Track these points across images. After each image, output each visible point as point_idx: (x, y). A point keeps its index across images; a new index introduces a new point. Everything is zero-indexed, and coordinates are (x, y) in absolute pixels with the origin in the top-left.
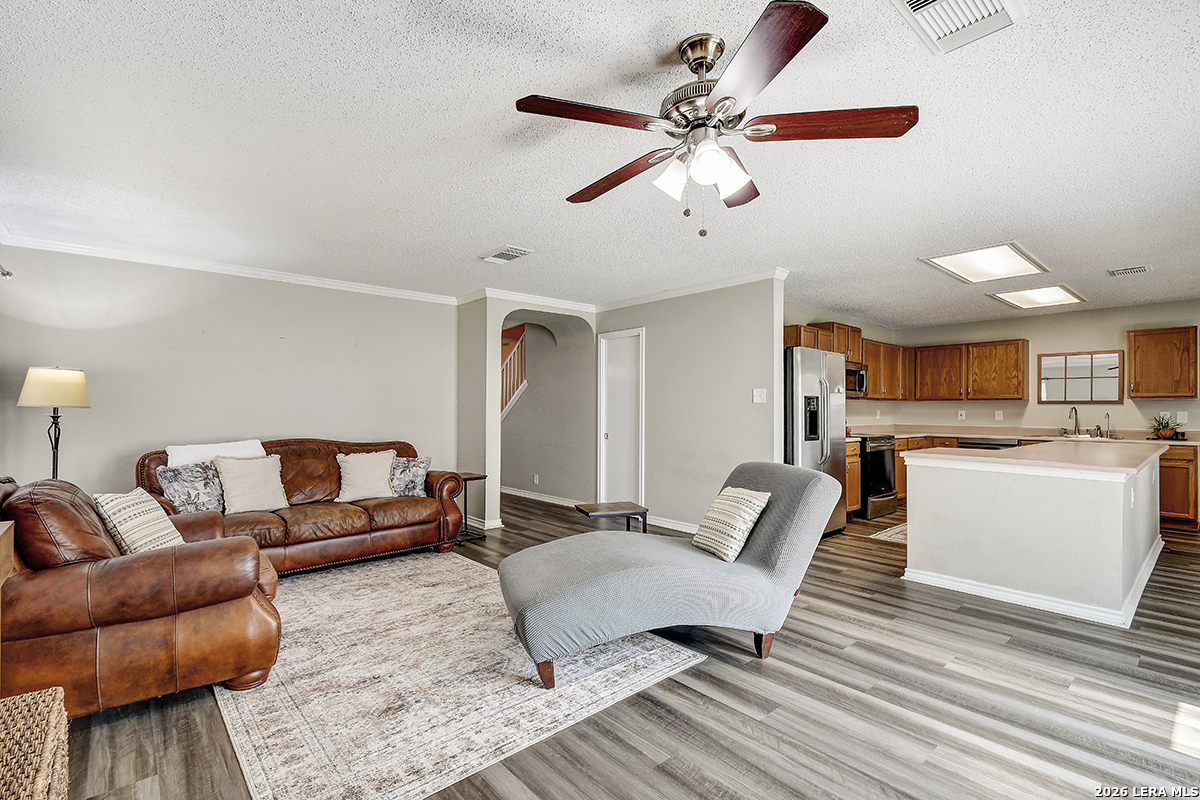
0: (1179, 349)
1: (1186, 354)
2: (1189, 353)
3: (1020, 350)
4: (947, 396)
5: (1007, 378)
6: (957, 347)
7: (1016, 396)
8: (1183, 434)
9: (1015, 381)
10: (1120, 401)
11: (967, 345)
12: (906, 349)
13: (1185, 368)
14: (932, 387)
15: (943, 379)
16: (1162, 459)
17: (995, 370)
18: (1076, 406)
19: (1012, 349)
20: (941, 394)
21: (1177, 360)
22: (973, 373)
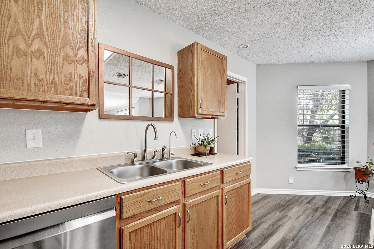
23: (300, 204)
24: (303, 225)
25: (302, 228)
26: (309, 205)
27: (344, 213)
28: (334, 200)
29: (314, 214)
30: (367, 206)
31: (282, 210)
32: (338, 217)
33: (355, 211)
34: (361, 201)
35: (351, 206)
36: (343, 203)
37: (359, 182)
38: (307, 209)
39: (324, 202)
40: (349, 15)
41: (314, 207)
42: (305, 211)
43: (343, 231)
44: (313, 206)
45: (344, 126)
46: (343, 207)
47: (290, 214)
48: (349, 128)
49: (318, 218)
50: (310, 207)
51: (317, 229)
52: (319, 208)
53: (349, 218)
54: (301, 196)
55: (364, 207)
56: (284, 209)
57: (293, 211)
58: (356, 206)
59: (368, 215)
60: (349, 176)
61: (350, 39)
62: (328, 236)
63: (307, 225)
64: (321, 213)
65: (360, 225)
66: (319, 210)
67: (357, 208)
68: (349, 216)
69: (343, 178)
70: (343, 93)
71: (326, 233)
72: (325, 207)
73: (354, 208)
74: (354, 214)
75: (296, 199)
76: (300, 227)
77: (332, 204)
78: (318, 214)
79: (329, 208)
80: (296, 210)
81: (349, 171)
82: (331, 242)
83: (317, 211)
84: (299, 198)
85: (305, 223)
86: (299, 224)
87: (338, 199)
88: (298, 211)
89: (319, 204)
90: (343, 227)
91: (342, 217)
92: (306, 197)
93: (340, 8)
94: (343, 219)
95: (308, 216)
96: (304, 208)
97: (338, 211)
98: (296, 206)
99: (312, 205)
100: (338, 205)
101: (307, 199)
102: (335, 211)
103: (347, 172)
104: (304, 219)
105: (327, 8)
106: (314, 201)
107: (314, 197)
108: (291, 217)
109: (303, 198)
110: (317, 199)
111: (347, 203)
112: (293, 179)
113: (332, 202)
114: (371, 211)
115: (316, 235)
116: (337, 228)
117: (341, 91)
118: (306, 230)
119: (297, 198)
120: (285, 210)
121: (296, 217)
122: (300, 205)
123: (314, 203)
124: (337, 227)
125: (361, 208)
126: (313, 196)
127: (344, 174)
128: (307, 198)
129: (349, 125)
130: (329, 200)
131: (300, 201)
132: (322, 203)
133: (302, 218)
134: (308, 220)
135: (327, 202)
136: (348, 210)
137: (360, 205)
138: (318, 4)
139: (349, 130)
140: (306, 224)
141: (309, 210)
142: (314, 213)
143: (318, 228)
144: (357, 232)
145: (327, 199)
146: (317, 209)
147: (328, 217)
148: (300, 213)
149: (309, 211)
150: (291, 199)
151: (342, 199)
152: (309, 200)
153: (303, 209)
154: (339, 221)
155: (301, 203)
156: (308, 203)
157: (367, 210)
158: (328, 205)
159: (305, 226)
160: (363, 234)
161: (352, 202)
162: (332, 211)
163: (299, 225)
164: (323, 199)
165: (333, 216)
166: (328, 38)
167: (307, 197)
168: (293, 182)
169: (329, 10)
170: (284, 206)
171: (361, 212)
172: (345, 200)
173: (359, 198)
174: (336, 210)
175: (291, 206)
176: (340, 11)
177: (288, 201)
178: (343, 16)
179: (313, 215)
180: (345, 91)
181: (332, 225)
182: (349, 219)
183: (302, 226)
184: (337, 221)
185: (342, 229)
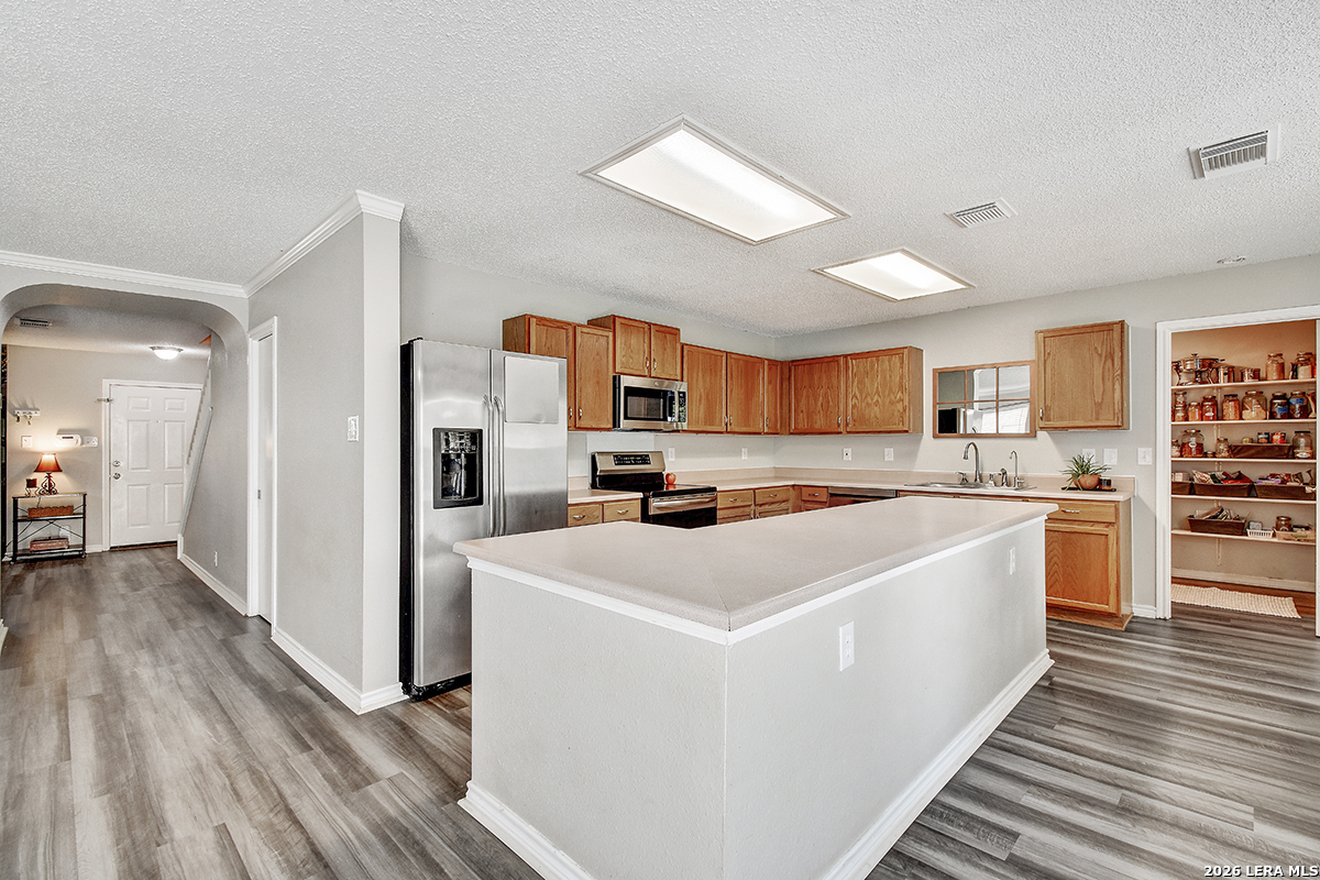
0: (1100, 355)
1: (1109, 361)
2: (1113, 360)
3: (906, 362)
4: (824, 429)
5: (892, 403)
6: (835, 359)
7: (900, 428)
8: (1109, 482)
9: (900, 406)
10: (1032, 435)
11: (846, 356)
12: (773, 363)
13: (1109, 384)
14: (808, 415)
15: (819, 404)
16: (1050, 519)
17: (877, 392)
18: (974, 441)
19: (896, 359)
20: (817, 426)
21: (1098, 371)
22: (851, 396)
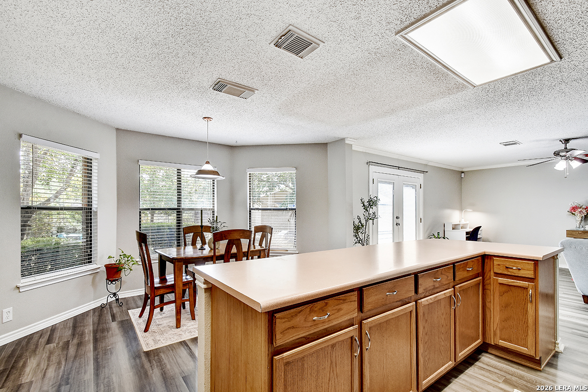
23: (35, 351)
24: (59, 380)
25: (60, 386)
26: (52, 345)
27: (103, 331)
28: (83, 319)
29: (67, 353)
30: (122, 310)
31: (5, 380)
32: (100, 340)
33: (113, 323)
34: (113, 306)
35: (107, 318)
36: (96, 319)
37: (111, 283)
38: (51, 353)
39: (71, 329)
40: (124, 68)
41: (61, 344)
42: (49, 358)
43: (114, 354)
44: (58, 343)
45: (91, 209)
46: (99, 324)
47: (25, 379)
48: (97, 212)
49: (75, 357)
50: (54, 347)
51: (83, 373)
52: (69, 341)
53: (112, 334)
54: (29, 338)
55: (120, 313)
56: (8, 377)
57: (28, 369)
58: (111, 316)
59: (127, 320)
60: (98, 277)
61: (112, 95)
62: (102, 373)
63: (65, 377)
64: (76, 347)
65: (126, 335)
66: (70, 344)
67: (114, 318)
68: (110, 332)
69: (91, 284)
70: (88, 162)
71: (97, 370)
72: (77, 335)
73: (111, 319)
74: (114, 326)
75: (22, 347)
76: (56, 387)
77: (84, 326)
78: (72, 350)
79: (82, 334)
80: (34, 365)
81: (98, 271)
82: (108, 377)
83: (68, 347)
84: (28, 343)
85: (60, 376)
86: (51, 384)
87: (87, 315)
88: (38, 365)
89: (66, 335)
90: (112, 349)
91: (104, 338)
92: (39, 335)
93: (121, 55)
94: (107, 340)
95: (59, 363)
96: (46, 353)
97: (95, 332)
98: (30, 358)
99: (57, 341)
100: (92, 323)
101: (44, 337)
102: (92, 335)
103: (95, 274)
104: (55, 372)
105: (107, 43)
106: (57, 335)
107: (53, 329)
108: (31, 382)
109: (36, 338)
110: (59, 330)
111: (100, 316)
112: (11, 312)
113: (82, 324)
114: (128, 314)
115: (86, 382)
116: (106, 355)
117: (86, 158)
118: (69, 386)
119: (24, 343)
120: (12, 377)
121: (40, 375)
122: (37, 353)
123: (57, 338)
124: (105, 353)
125: (118, 316)
126: (51, 328)
127: (92, 277)
128: (41, 335)
129: (97, 208)
130: (77, 322)
131: (32, 347)
132: (68, 333)
133: (51, 373)
134: (63, 367)
135: (75, 327)
136: (106, 325)
137: (115, 312)
138: (100, 31)
139: (97, 215)
140: (62, 377)
141: (56, 352)
142: (65, 353)
143: (83, 371)
144: (127, 346)
145: (73, 323)
146: (67, 345)
147: (87, 347)
148: (43, 365)
149: (56, 354)
150: (14, 351)
151: (92, 313)
152: (46, 337)
153: (45, 355)
154: (104, 345)
155: (37, 347)
156: (49, 341)
157: (124, 314)
158: (78, 330)
159: (62, 381)
160: (134, 344)
161: (105, 312)
162: (89, 337)
163: (53, 385)
164: (68, 325)
165: (93, 343)
166: (88, 79)
167: (41, 333)
168: (11, 318)
169: (108, 47)
170: (4, 370)
171: (120, 320)
172: (97, 314)
173: (110, 304)
174: (92, 332)
175: (21, 363)
176: (119, 57)
177: (9, 357)
178: (118, 64)
179: (67, 356)
180: (91, 160)
181: (97, 355)
182: (112, 336)
183: (58, 383)
184: (101, 345)
185: (111, 353)
